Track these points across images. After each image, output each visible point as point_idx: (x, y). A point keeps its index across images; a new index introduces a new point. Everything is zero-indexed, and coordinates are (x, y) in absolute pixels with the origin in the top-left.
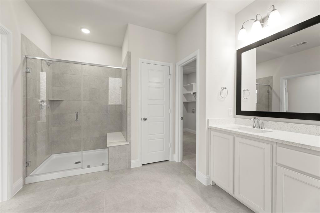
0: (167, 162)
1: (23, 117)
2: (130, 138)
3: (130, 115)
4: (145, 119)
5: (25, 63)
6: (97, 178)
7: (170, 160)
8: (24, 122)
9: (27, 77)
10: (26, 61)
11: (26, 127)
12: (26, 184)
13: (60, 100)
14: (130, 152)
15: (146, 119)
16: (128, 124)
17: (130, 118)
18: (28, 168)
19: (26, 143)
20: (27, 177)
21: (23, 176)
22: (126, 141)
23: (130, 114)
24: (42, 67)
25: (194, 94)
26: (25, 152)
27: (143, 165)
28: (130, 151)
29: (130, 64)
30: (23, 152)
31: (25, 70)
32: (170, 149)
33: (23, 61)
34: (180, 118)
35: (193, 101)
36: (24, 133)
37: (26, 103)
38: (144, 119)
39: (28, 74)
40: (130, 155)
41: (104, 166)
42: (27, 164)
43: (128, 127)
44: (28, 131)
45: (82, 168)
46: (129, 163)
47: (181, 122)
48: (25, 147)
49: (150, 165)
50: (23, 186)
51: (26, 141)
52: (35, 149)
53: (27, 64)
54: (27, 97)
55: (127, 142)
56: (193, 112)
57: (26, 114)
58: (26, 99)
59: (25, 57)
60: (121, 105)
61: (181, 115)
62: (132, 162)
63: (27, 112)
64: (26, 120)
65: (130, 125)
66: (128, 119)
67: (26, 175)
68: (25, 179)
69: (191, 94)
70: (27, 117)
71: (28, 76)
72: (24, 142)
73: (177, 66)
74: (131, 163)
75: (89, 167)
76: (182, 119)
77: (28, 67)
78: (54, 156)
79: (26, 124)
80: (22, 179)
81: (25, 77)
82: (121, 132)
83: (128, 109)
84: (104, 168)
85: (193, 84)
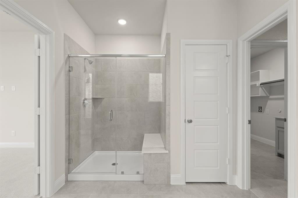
0: (223, 185)
1: (66, 115)
2: (170, 145)
3: (169, 115)
4: (190, 121)
5: (68, 62)
6: (129, 191)
7: (228, 183)
8: (66, 120)
9: (69, 76)
10: (68, 60)
11: (68, 124)
12: (68, 180)
13: (101, 98)
14: (169, 164)
15: (192, 121)
16: (167, 127)
17: (170, 118)
18: (71, 165)
19: (68, 140)
20: (69, 173)
21: (66, 172)
22: (165, 148)
23: (170, 113)
24: (85, 67)
25: (262, 85)
26: (68, 149)
27: (187, 183)
28: (170, 162)
29: (169, 50)
30: (65, 150)
31: (67, 69)
32: (228, 166)
33: (66, 60)
34: (246, 122)
35: (260, 95)
36: (66, 130)
37: (68, 101)
38: (188, 121)
39: (71, 73)
40: (169, 167)
41: (138, 175)
42: (69, 161)
43: (167, 131)
44: (70, 128)
45: (116, 174)
46: (169, 177)
47: (248, 127)
48: (68, 144)
49: (197, 185)
50: (66, 182)
51: (69, 138)
52: (78, 145)
53: (69, 63)
54: (69, 95)
55: (166, 150)
56: (259, 111)
57: (69, 112)
58: (68, 97)
59: (67, 56)
60: (160, 103)
61: (247, 117)
62: (172, 176)
63: (69, 110)
64: (68, 118)
65: (169, 129)
66: (167, 120)
67: (68, 171)
68: (67, 175)
69: (257, 85)
70: (69, 115)
71: (71, 75)
72: (66, 139)
73: (240, 43)
74: (171, 178)
75: (123, 173)
76: (250, 122)
77: (71, 66)
78: (97, 153)
79: (69, 122)
80: (65, 176)
81: (68, 75)
82: (159, 134)
83: (167, 107)
84: (138, 178)
85: (260, 70)
